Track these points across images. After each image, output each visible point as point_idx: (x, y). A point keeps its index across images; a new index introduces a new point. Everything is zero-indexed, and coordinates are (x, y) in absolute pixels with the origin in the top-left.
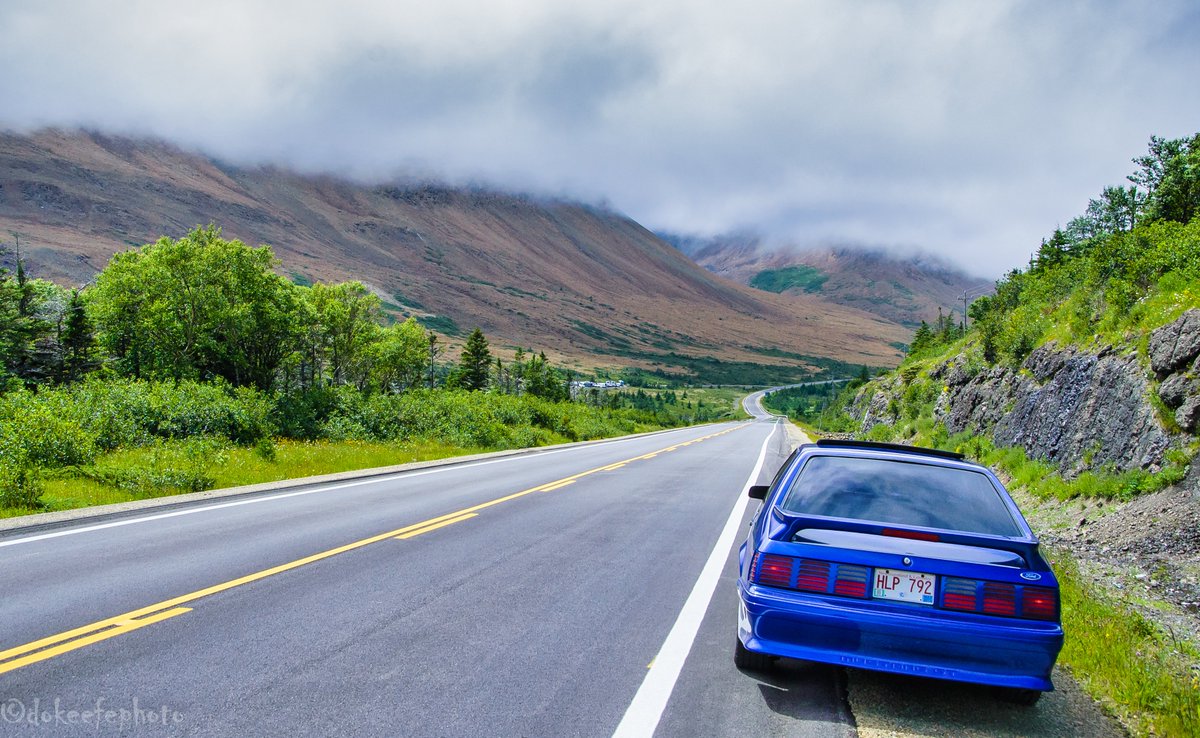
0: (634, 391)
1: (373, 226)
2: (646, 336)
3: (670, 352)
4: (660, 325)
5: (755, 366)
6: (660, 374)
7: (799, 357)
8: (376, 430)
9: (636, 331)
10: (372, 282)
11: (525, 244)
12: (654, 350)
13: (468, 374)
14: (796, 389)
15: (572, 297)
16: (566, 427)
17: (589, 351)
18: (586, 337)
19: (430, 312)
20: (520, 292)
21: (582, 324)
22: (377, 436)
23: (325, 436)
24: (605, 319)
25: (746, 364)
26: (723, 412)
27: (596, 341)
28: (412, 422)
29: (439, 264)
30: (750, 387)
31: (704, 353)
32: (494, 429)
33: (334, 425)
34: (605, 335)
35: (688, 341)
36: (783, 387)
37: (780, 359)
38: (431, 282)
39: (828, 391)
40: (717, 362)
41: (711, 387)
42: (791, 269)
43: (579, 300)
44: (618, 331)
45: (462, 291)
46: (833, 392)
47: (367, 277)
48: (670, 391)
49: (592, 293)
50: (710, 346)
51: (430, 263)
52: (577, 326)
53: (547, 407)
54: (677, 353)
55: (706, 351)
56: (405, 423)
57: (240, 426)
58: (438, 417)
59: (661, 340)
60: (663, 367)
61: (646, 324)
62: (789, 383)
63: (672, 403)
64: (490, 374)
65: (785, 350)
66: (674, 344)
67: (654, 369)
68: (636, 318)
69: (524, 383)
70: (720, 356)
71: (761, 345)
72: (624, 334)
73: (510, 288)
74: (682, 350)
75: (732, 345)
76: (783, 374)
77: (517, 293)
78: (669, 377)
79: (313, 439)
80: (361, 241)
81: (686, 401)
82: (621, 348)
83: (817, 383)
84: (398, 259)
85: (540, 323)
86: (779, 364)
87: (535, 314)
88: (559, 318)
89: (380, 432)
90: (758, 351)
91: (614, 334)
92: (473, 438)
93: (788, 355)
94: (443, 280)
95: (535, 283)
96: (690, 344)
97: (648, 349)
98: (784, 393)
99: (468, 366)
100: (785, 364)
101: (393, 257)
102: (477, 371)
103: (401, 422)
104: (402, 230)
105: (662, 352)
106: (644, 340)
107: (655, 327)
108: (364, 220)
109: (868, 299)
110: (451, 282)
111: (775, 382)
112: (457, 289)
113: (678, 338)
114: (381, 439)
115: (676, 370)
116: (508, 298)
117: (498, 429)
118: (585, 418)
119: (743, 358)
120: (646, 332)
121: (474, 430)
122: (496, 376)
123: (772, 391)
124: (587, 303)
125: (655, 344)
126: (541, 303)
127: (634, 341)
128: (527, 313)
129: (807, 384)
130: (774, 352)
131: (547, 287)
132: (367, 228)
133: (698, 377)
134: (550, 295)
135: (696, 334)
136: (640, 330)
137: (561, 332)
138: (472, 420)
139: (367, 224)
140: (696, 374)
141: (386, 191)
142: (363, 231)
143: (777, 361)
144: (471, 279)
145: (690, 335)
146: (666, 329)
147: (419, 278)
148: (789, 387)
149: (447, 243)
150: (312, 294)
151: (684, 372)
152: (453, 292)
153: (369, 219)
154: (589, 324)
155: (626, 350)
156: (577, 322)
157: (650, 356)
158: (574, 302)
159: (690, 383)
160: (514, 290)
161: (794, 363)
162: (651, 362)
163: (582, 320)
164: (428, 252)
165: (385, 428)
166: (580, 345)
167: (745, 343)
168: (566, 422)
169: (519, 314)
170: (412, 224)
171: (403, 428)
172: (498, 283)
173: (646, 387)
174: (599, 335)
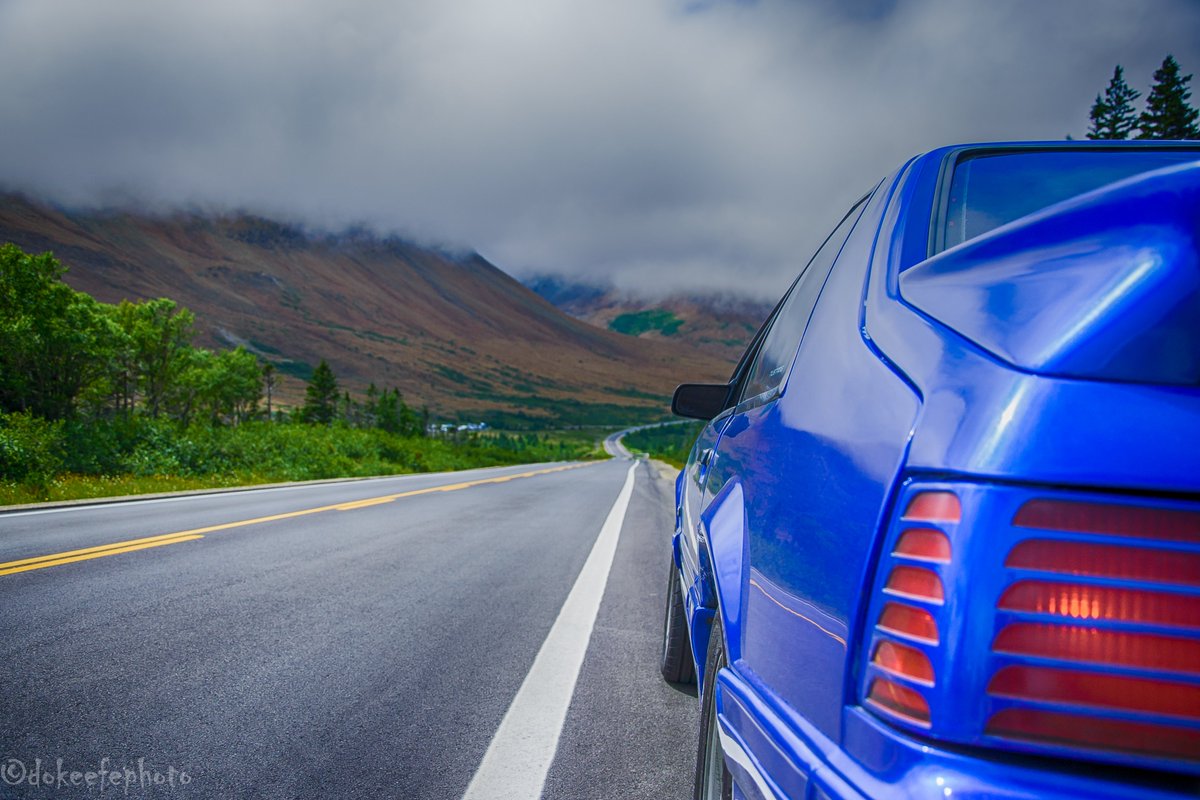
0: (495, 434)
1: (225, 270)
2: (508, 379)
3: (530, 394)
4: (521, 368)
5: (615, 407)
6: (521, 416)
7: (657, 398)
8: (193, 465)
9: (497, 374)
10: (225, 326)
11: (384, 289)
12: (515, 393)
13: (314, 409)
14: (655, 429)
15: (432, 342)
16: (418, 461)
17: (450, 394)
18: (448, 381)
19: (288, 357)
20: (380, 336)
21: (443, 368)
22: (195, 471)
23: (127, 471)
24: (466, 363)
25: (607, 405)
26: (584, 453)
27: (458, 385)
28: (237, 454)
29: (296, 308)
30: (608, 427)
31: (565, 395)
32: (335, 463)
33: (140, 459)
34: (467, 378)
35: (549, 384)
36: (642, 427)
37: (640, 400)
38: (288, 328)
39: (686, 431)
40: (577, 404)
41: (573, 429)
42: (647, 313)
43: (439, 344)
44: (480, 374)
45: (321, 336)
46: (691, 431)
47: (220, 322)
48: (532, 433)
49: (453, 337)
50: (571, 388)
51: (287, 308)
52: (437, 370)
53: (399, 443)
54: (538, 395)
55: (566, 393)
56: (230, 457)
57: (11, 459)
58: (270, 450)
59: (523, 383)
60: (525, 410)
61: (508, 367)
62: (648, 423)
63: (534, 445)
64: (338, 409)
65: (644, 391)
66: (535, 387)
67: (516, 411)
68: (497, 362)
69: (375, 419)
70: (580, 398)
71: (620, 387)
72: (486, 377)
73: (369, 332)
74: (543, 393)
75: (590, 386)
76: (642, 414)
77: (376, 338)
78: (530, 419)
79: (113, 475)
80: (214, 286)
81: (548, 442)
82: (484, 391)
83: (675, 423)
84: (253, 305)
85: (401, 368)
86: (638, 405)
87: (396, 359)
88: (419, 362)
89: (199, 467)
90: (618, 392)
91: (476, 377)
92: (310, 472)
93: (647, 396)
94: (300, 325)
95: (395, 327)
96: (551, 387)
97: (510, 392)
98: (643, 433)
99: (313, 401)
100: (643, 405)
101: (248, 302)
102: (324, 405)
103: (224, 456)
104: (257, 275)
105: (523, 395)
106: (505, 383)
107: (516, 370)
108: (217, 264)
109: (723, 341)
110: (309, 327)
111: (634, 423)
112: (316, 334)
113: (540, 381)
114: (199, 475)
115: (538, 412)
116: (368, 343)
117: (339, 463)
118: (440, 454)
119: (603, 399)
120: (507, 375)
121: (311, 463)
122: (344, 411)
123: (632, 430)
124: (448, 346)
125: (517, 388)
126: (400, 347)
127: (495, 385)
128: (387, 357)
129: (666, 424)
130: (632, 393)
131: (408, 332)
132: (220, 273)
133: (560, 419)
134: (411, 340)
135: (557, 376)
136: (502, 373)
137: (422, 376)
138: (309, 453)
139: (219, 268)
140: (557, 416)
141: (240, 235)
142: (215, 275)
143: (637, 402)
144: (329, 324)
145: (551, 378)
146: (527, 371)
147: (275, 323)
148: (648, 427)
149: (304, 288)
150: (119, 312)
151: (545, 413)
152: (311, 336)
153: (223, 263)
154: (450, 367)
155: (487, 393)
156: (438, 366)
157: (512, 399)
158: (435, 347)
159: (551, 424)
160: (374, 334)
161: (652, 404)
162: (512, 405)
163: (443, 364)
164: (285, 297)
165: (205, 463)
166: (441, 388)
167: (605, 385)
168: (419, 456)
169: (380, 359)
170: (266, 268)
171: (226, 462)
172: (357, 327)
173: (507, 429)
174: (461, 379)
